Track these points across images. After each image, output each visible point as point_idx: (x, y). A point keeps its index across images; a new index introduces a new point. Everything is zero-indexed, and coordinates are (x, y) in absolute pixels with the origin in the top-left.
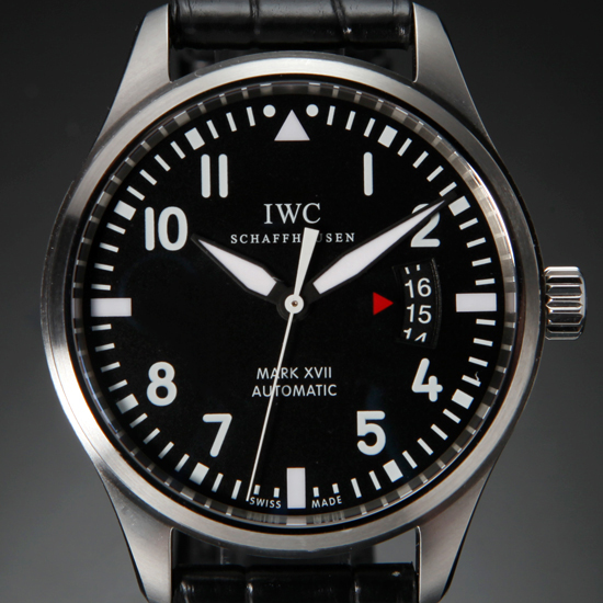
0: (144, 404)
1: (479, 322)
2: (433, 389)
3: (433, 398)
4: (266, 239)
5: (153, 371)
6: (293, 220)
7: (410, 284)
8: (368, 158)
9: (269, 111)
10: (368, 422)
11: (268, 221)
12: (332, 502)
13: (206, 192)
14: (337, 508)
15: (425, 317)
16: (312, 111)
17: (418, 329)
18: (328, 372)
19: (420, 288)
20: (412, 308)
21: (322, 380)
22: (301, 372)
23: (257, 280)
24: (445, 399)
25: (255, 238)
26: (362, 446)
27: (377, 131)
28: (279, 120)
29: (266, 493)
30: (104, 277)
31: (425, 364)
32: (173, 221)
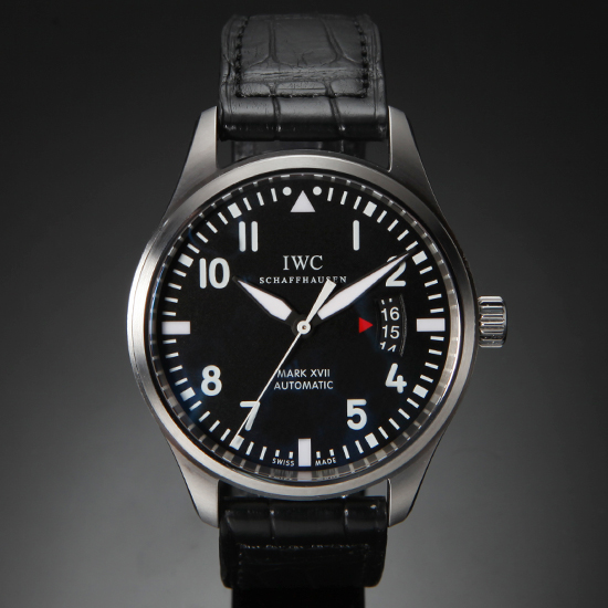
0: (199, 394)
1: (433, 338)
2: (400, 384)
3: (400, 390)
4: (284, 280)
5: (206, 372)
6: (304, 267)
7: (384, 311)
8: (356, 224)
9: (287, 191)
10: (355, 407)
11: (286, 268)
12: (330, 461)
13: (243, 248)
14: (333, 466)
15: (395, 334)
16: (317, 191)
17: (390, 342)
18: (327, 372)
19: (391, 314)
20: (386, 328)
21: (323, 378)
22: (308, 373)
23: (278, 309)
24: (408, 391)
25: (276, 280)
26: (350, 423)
27: (363, 205)
28: (293, 198)
29: (284, 456)
30: (172, 307)
31: (394, 367)
32: (219, 268)
